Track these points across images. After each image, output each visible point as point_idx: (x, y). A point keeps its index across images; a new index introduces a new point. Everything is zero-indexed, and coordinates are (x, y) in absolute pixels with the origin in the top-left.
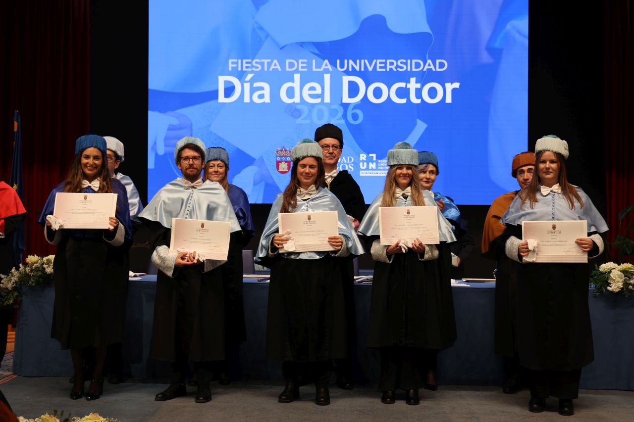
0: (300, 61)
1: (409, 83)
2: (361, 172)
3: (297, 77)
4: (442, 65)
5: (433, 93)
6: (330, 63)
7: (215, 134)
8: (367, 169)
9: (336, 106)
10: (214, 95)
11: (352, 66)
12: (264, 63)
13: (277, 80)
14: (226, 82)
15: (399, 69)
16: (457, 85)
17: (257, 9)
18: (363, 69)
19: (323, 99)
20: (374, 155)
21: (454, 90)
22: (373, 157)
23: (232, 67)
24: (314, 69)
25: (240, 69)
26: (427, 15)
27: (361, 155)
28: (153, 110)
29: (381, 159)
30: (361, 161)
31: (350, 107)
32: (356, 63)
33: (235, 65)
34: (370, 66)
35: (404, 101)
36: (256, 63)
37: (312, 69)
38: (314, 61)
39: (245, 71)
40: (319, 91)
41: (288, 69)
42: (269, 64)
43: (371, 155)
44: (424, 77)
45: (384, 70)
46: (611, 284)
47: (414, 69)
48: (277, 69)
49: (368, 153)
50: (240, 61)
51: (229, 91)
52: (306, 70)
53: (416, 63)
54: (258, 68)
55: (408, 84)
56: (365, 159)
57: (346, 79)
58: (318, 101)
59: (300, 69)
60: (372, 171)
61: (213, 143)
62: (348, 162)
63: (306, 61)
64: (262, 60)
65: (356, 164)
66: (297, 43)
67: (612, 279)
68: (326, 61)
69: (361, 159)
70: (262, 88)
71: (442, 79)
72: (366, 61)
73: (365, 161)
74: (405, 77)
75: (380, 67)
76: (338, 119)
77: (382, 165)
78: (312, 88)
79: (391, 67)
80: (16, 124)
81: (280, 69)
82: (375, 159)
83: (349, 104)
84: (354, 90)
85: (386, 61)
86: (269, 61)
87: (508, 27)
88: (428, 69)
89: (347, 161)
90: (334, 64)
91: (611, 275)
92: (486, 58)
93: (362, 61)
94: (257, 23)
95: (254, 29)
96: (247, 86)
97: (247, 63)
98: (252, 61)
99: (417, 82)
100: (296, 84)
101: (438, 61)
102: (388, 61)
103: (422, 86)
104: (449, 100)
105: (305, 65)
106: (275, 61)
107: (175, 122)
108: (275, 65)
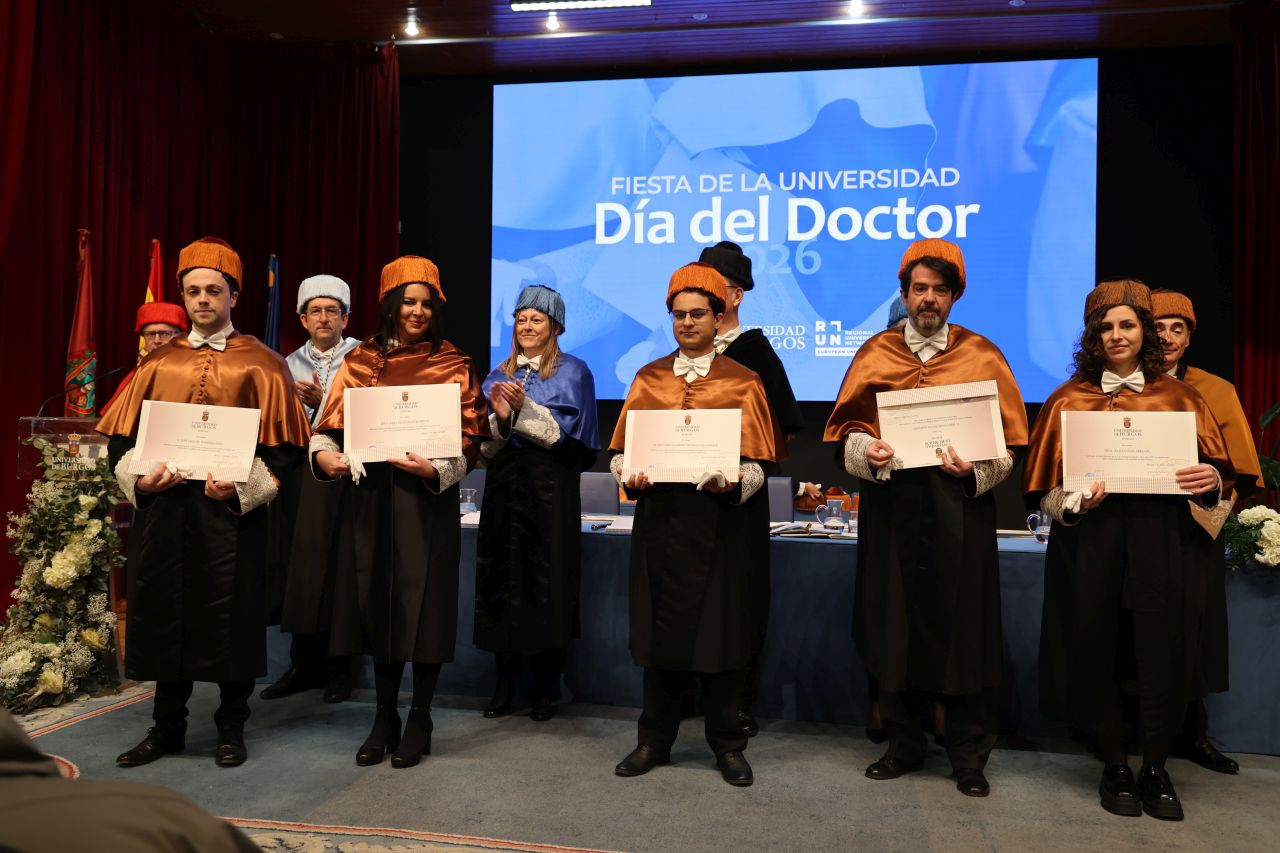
0: (722, 177)
1: (896, 206)
2: (817, 349)
3: (717, 202)
4: (950, 177)
5: (934, 221)
6: (769, 179)
7: (590, 293)
8: (827, 344)
9: (778, 247)
10: (589, 232)
11: (804, 182)
12: (665, 181)
13: (685, 207)
14: (607, 212)
15: (879, 185)
16: (975, 208)
17: (656, 99)
18: (820, 187)
19: (757, 236)
20: (838, 323)
21: (970, 217)
22: (836, 326)
23: (617, 190)
24: (743, 189)
25: (628, 192)
26: (926, 97)
27: (818, 323)
28: (499, 259)
29: (849, 329)
30: (817, 333)
31: (801, 248)
32: (810, 179)
33: (621, 187)
34: (833, 181)
35: (887, 236)
36: (654, 181)
37: (740, 188)
38: (743, 176)
39: (637, 195)
40: (750, 223)
41: (702, 190)
42: (674, 183)
43: (833, 323)
44: (922, 197)
45: (855, 187)
46: (1262, 549)
47: (904, 185)
48: (686, 190)
49: (828, 320)
50: (628, 179)
51: (612, 226)
52: (731, 190)
53: (907, 174)
54: (655, 189)
55: (895, 210)
56: (823, 330)
57: (794, 203)
58: (750, 238)
59: (722, 190)
60: (835, 349)
61: (587, 307)
62: (797, 334)
63: (730, 176)
64: (663, 178)
65: (809, 338)
66: (717, 149)
67: (1264, 539)
68: (763, 176)
69: (817, 330)
70: (662, 221)
71: (949, 199)
72: (827, 174)
73: (824, 333)
74: (889, 197)
75: (849, 183)
76: (782, 267)
77: (851, 338)
78: (741, 219)
79: (866, 182)
80: (271, 274)
81: (690, 191)
82: (839, 329)
83: (800, 242)
84: (806, 219)
85: (859, 173)
86: (674, 177)
87: (1063, 111)
88: (927, 184)
89: (794, 331)
90: (774, 180)
91: (1263, 530)
92: (1023, 163)
93: (821, 174)
94: (654, 119)
95: (650, 128)
96: (639, 218)
97: (639, 182)
98: (648, 177)
99: (908, 205)
100: (715, 214)
101: (943, 171)
102: (862, 173)
103: (918, 212)
104: (961, 232)
105: (729, 183)
106: (683, 178)
107: (532, 276)
108: (683, 184)
